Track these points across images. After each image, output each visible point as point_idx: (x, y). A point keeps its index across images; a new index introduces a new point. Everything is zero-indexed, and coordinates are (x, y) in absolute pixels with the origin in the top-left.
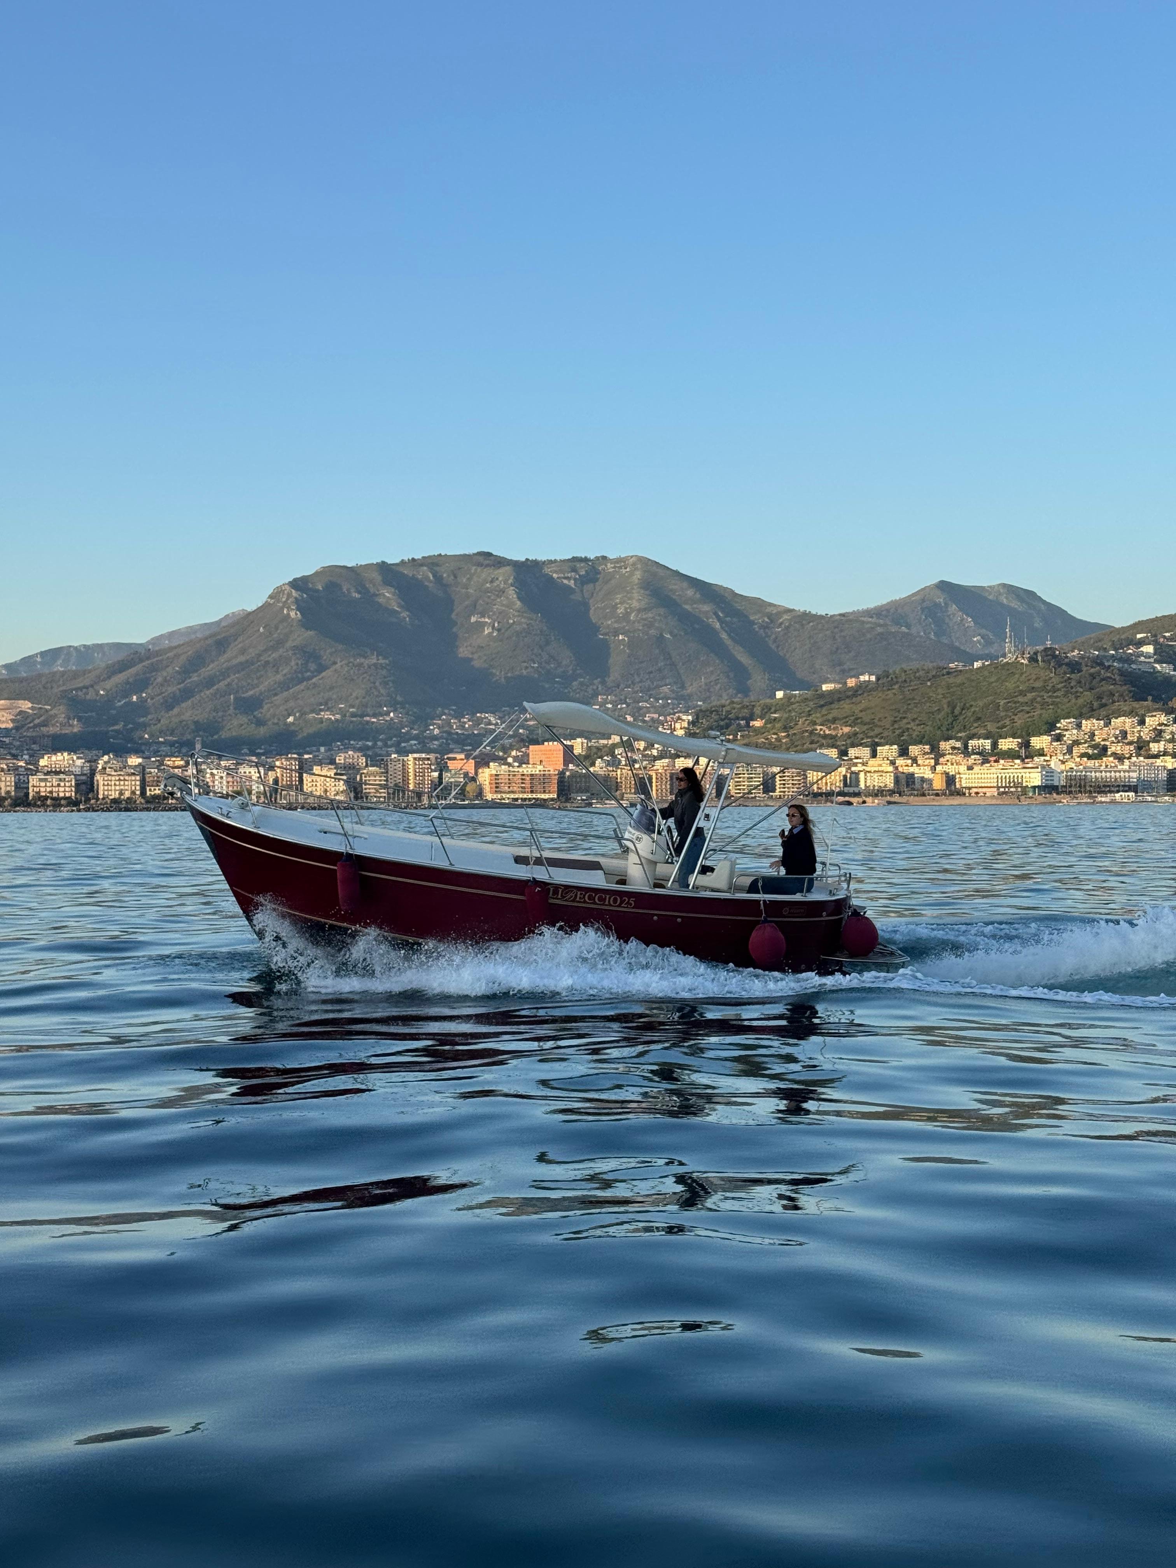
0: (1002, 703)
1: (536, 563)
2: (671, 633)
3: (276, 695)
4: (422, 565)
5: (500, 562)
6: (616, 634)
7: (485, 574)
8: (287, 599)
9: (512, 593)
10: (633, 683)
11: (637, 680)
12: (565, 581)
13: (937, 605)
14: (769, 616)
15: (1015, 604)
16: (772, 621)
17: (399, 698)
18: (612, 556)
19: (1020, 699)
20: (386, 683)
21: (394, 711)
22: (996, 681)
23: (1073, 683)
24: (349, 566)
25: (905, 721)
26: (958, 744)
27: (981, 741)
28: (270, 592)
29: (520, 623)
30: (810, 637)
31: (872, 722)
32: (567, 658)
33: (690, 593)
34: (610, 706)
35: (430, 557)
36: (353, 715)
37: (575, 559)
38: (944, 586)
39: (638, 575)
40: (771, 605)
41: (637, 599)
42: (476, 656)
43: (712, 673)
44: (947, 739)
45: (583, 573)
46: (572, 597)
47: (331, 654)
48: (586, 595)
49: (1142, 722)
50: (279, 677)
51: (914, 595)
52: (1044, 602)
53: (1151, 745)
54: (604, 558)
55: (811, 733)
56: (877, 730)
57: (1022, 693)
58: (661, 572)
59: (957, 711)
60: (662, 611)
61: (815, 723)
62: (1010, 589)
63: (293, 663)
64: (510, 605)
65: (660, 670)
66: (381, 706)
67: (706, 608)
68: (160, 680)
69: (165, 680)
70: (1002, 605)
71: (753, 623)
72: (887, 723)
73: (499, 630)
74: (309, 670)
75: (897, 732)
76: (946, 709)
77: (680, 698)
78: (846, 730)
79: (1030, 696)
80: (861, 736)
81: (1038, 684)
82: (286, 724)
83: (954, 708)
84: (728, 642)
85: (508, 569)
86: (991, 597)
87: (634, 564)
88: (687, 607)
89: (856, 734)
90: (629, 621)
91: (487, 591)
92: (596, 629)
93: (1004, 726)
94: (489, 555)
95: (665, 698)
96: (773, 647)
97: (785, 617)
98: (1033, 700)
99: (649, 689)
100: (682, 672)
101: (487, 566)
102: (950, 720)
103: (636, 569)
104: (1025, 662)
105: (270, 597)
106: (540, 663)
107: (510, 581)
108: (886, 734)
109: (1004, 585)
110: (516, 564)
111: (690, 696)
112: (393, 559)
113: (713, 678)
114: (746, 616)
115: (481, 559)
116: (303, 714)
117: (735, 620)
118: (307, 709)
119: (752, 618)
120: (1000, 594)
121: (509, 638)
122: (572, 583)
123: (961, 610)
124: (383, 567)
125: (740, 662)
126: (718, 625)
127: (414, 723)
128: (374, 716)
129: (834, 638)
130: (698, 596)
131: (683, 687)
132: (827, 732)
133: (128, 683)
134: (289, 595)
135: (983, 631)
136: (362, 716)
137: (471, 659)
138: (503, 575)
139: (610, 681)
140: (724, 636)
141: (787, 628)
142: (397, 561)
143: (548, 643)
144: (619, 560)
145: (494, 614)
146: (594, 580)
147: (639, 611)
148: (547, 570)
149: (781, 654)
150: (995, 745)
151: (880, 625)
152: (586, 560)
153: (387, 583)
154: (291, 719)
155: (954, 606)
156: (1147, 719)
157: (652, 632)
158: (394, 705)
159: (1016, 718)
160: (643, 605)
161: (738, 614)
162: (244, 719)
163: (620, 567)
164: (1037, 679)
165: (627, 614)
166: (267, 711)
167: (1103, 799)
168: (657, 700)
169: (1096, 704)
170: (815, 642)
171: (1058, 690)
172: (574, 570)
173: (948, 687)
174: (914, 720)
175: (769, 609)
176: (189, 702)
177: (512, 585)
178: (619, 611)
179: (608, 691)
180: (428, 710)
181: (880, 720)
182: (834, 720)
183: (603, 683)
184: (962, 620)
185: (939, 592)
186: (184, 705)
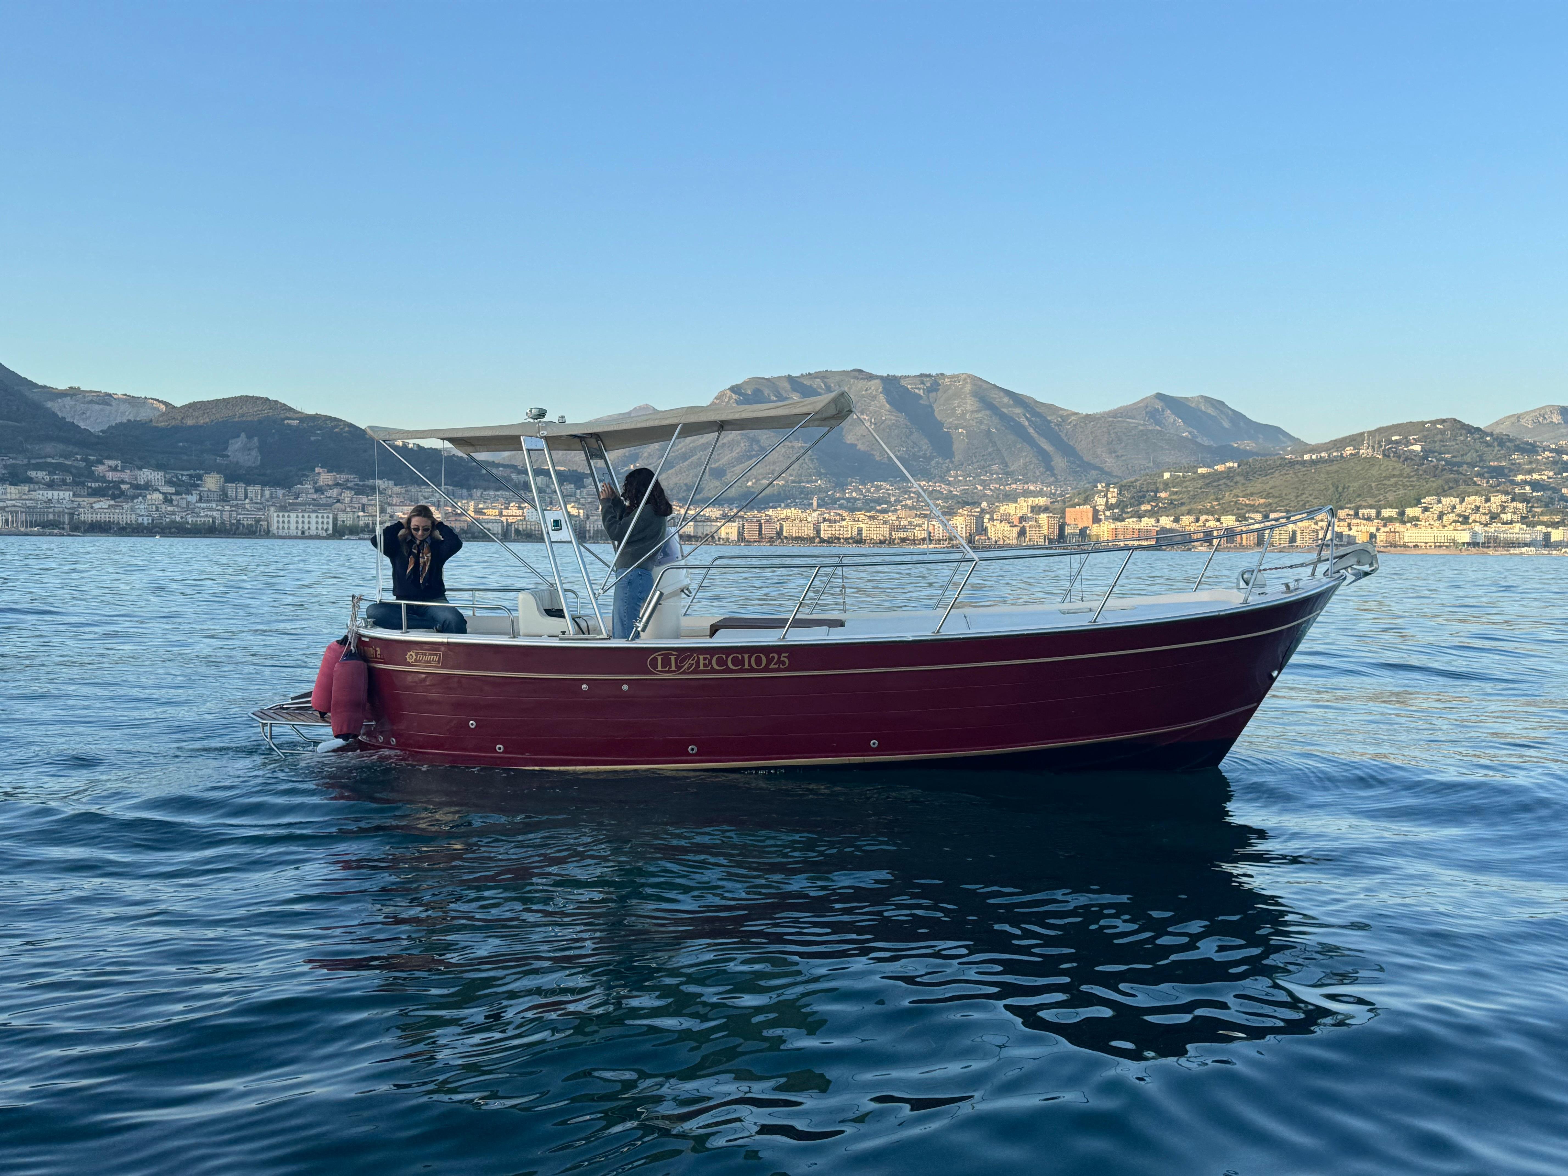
0: (1373, 485)
1: (895, 378)
2: (996, 428)
3: (734, 466)
4: (815, 378)
5: (871, 377)
6: (957, 428)
7: (861, 384)
8: (729, 400)
9: (882, 397)
10: (972, 463)
11: (975, 460)
12: (917, 391)
13: (1157, 410)
14: (1061, 417)
15: (1211, 411)
16: (1063, 421)
17: (822, 471)
18: (948, 373)
19: (1386, 482)
20: (812, 460)
21: (821, 479)
22: (1362, 469)
23: (1421, 472)
24: (767, 377)
25: (1304, 496)
26: (1352, 512)
27: (1368, 510)
28: (715, 395)
29: (891, 420)
30: (1092, 433)
31: (1280, 496)
32: (925, 445)
33: (1006, 400)
34: (961, 478)
35: (820, 372)
36: (793, 482)
37: (922, 375)
38: (1160, 396)
39: (968, 388)
40: (1062, 409)
41: (970, 404)
42: (860, 442)
43: (1026, 456)
44: (1342, 508)
45: (928, 385)
46: (921, 402)
47: (767, 438)
48: (931, 400)
49: (1488, 500)
50: (734, 454)
51: (1139, 402)
52: (1230, 409)
53: (1502, 515)
54: (942, 374)
55: (1236, 502)
56: (1286, 502)
57: (1386, 478)
58: (985, 386)
59: (1340, 489)
60: (988, 412)
61: (1238, 496)
62: (1207, 400)
63: (742, 445)
64: (881, 407)
65: (990, 454)
66: (810, 476)
67: (1018, 410)
68: (646, 454)
69: (650, 455)
70: (1201, 411)
71: (1050, 422)
72: (1292, 496)
73: (875, 424)
74: (753, 450)
75: (1301, 503)
76: (1332, 489)
77: (1007, 474)
78: (1262, 501)
79: (1393, 480)
80: (1275, 505)
81: (1396, 472)
82: (747, 487)
83: (1337, 488)
84: (1035, 435)
85: (877, 381)
86: (1193, 405)
87: (965, 379)
88: (1004, 410)
89: (1270, 504)
90: (965, 419)
91: (863, 396)
92: (941, 425)
93: (1380, 501)
94: (861, 371)
95: (998, 474)
96: (1065, 439)
97: (1073, 418)
98: (1396, 483)
99: (984, 467)
100: (1005, 455)
101: (862, 379)
102: (1337, 496)
103: (967, 383)
104: (1380, 457)
105: (716, 398)
106: (907, 448)
107: (880, 390)
108: (1292, 504)
109: (1202, 397)
110: (881, 378)
111: (1013, 472)
112: (795, 374)
113: (1027, 460)
114: (1045, 418)
115: (857, 374)
116: (758, 480)
117: (1038, 419)
118: (760, 477)
119: (1049, 418)
120: (1200, 403)
121: (884, 430)
122: (921, 392)
123: (1173, 413)
124: (790, 378)
125: (1045, 450)
126: (1027, 423)
127: (835, 487)
128: (808, 482)
129: (1110, 434)
130: (1011, 402)
131: (1007, 466)
132: (1248, 502)
133: (625, 456)
134: (730, 398)
135: (1190, 429)
136: (800, 482)
137: (856, 445)
138: (875, 386)
139: (956, 459)
140: (1031, 430)
141: (1075, 426)
142: (798, 374)
143: (911, 433)
144: (952, 377)
145: (871, 413)
146: (937, 390)
147: (973, 412)
148: (903, 383)
149: (1071, 444)
150: (1378, 514)
151: (1142, 425)
152: (930, 376)
153: (794, 390)
154: (750, 484)
155: (1169, 411)
156: (1492, 499)
157: (983, 427)
158: (820, 475)
159: (1387, 495)
160: (974, 408)
161: (1039, 415)
162: (717, 483)
163: (955, 382)
164: (1394, 469)
165: (963, 414)
166: (729, 477)
167: (1515, 552)
168: (992, 474)
169: (1446, 487)
170: (1096, 436)
171: (1412, 476)
172: (922, 383)
173: (1328, 473)
174: (1310, 495)
175: (1061, 412)
176: (673, 470)
177: (881, 393)
178: (958, 412)
179: (956, 468)
180: (841, 479)
181: (1286, 495)
182: (1252, 494)
183: (952, 462)
184: (1175, 420)
185: (1157, 401)
186: (670, 472)
